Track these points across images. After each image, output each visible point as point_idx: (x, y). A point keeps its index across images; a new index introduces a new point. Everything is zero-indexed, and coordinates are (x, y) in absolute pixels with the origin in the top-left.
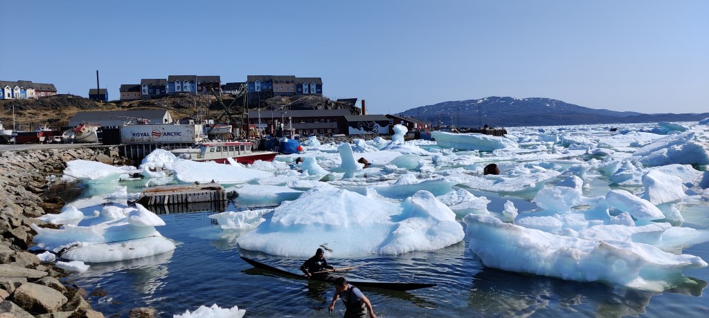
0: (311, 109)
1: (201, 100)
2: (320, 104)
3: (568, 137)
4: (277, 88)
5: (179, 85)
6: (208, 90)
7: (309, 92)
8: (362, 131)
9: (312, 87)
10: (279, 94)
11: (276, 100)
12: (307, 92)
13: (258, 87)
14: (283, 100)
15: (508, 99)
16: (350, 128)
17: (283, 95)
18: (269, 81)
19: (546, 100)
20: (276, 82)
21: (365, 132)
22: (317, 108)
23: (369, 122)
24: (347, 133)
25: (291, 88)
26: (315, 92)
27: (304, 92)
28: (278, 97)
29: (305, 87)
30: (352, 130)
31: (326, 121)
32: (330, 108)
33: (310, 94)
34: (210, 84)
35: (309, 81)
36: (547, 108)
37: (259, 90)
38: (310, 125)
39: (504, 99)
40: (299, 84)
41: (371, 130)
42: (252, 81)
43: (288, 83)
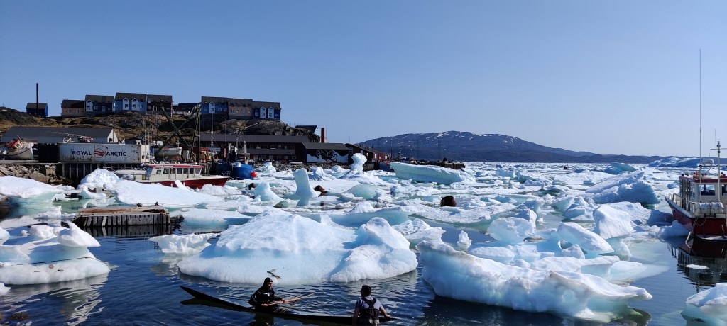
0: (268, 134)
1: (150, 120)
2: (278, 130)
3: (524, 173)
4: (232, 111)
5: (128, 103)
6: (159, 109)
8: (321, 160)
9: (269, 112)
10: (234, 117)
11: (231, 124)
12: (265, 117)
13: (212, 109)
14: (238, 123)
15: (467, 134)
16: (308, 156)
17: (239, 118)
18: (224, 103)
19: (504, 137)
20: (232, 105)
21: (324, 161)
22: (274, 134)
23: (328, 150)
24: (304, 160)
25: (247, 112)
26: (273, 117)
27: (261, 117)
28: (233, 120)
29: (262, 111)
30: (309, 158)
31: (283, 148)
32: (287, 134)
33: (267, 118)
34: (161, 103)
35: (267, 105)
36: (505, 145)
37: (214, 112)
38: (266, 151)
39: (463, 133)
40: (255, 108)
41: (330, 158)
42: (206, 101)
43: (244, 106)
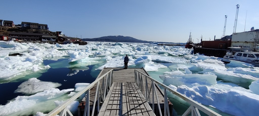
1: (4, 28)
2: (44, 32)
4: (31, 26)
6: (8, 25)
7: (43, 28)
8: (47, 40)
9: (44, 27)
10: (32, 28)
11: (31, 30)
12: (42, 28)
13: (25, 26)
14: (33, 30)
17: (34, 28)
18: (29, 24)
20: (32, 25)
21: (48, 41)
23: (49, 38)
24: (41, 40)
25: (36, 27)
26: (45, 29)
27: (41, 28)
28: (32, 29)
29: (41, 27)
30: (43, 40)
33: (43, 29)
34: (9, 23)
35: (43, 25)
37: (26, 26)
40: (39, 26)
41: (50, 40)
42: (23, 23)
43: (36, 25)
